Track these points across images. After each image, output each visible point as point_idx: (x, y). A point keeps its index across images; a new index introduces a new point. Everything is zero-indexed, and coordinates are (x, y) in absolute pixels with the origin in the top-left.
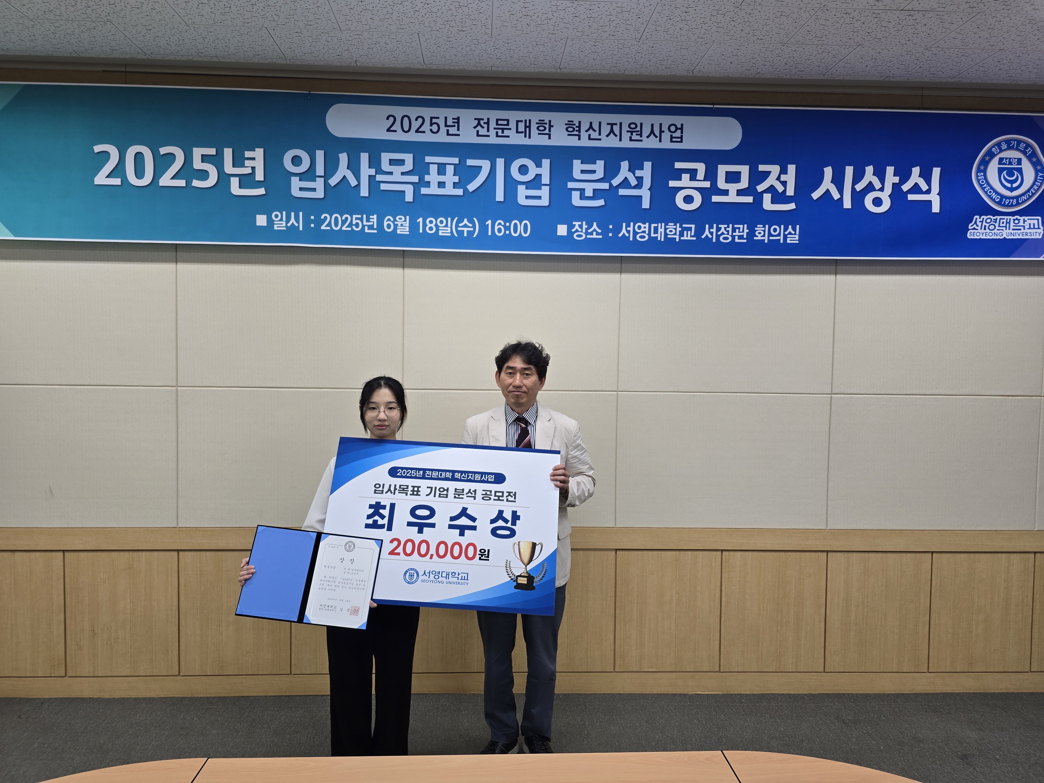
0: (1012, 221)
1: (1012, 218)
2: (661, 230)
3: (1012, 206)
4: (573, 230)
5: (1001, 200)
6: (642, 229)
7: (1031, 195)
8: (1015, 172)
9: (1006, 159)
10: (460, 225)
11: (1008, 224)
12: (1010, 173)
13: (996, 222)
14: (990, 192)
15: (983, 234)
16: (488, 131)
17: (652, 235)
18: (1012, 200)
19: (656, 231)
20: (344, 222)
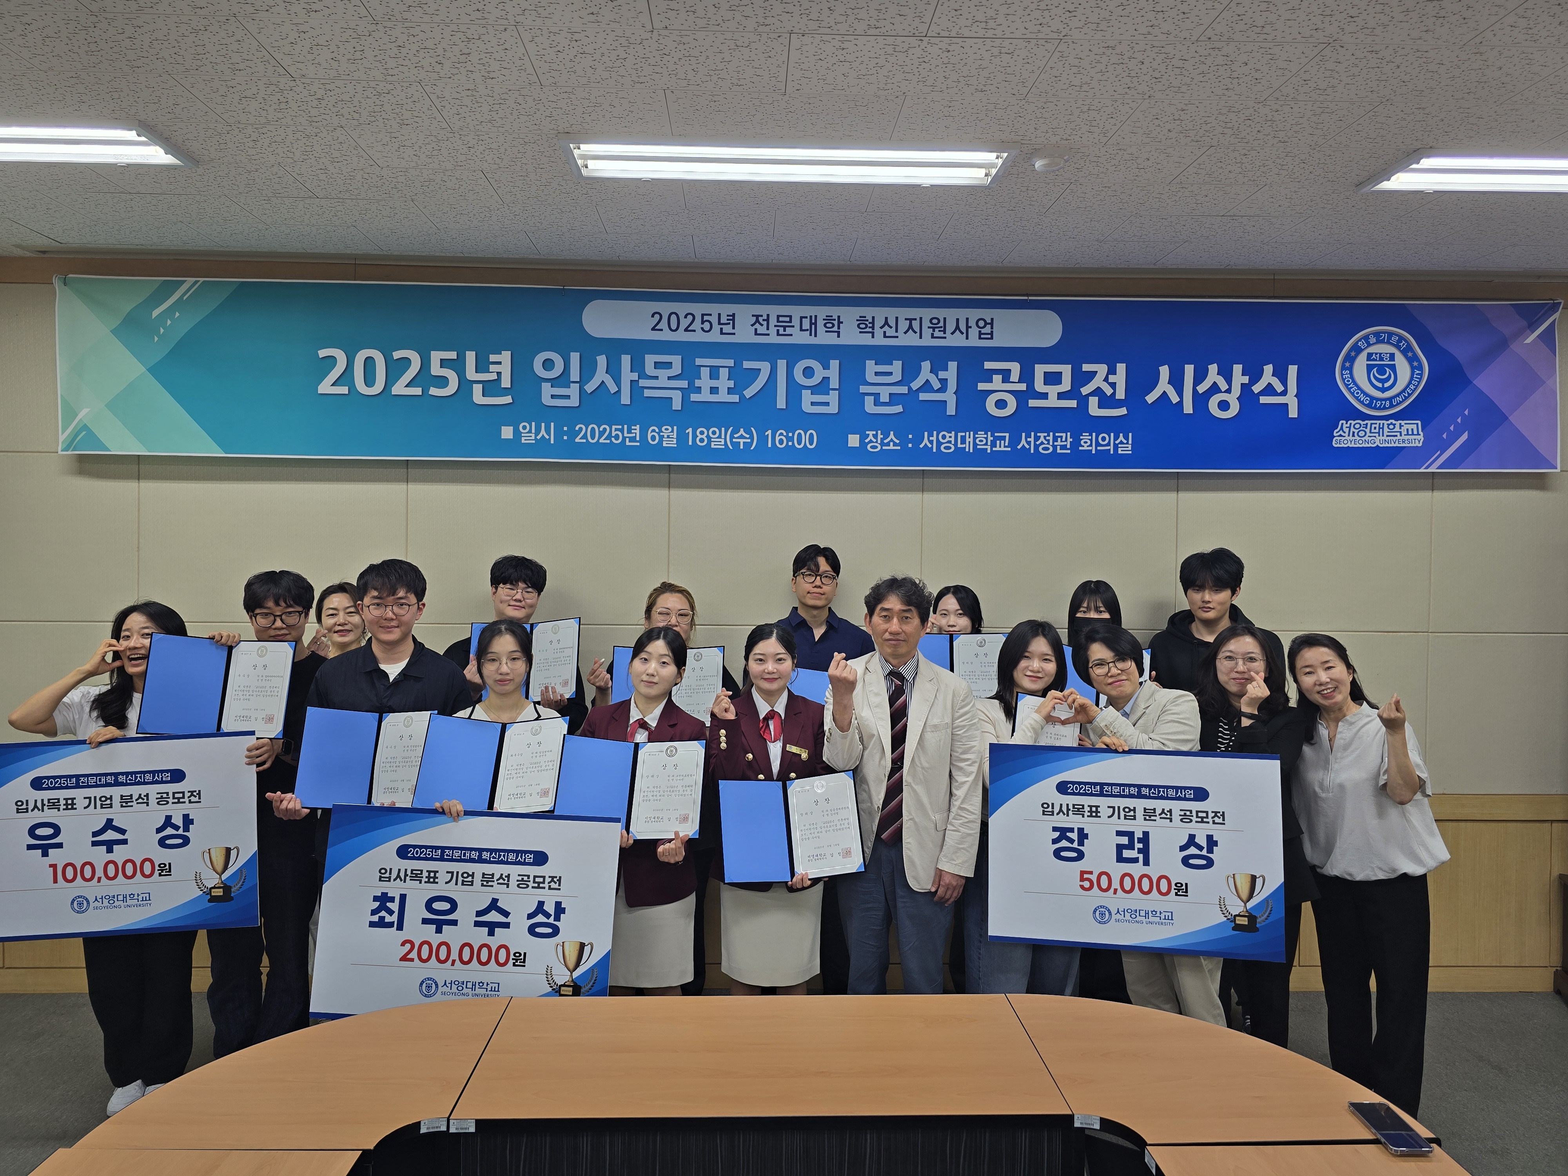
0: (1386, 426)
1: (1386, 422)
2: (969, 440)
3: (1385, 408)
4: (867, 441)
5: (1371, 402)
6: (947, 439)
7: (1407, 395)
8: (1387, 369)
9: (1376, 354)
10: (736, 436)
11: (1381, 430)
12: (1381, 370)
13: (1366, 428)
14: (1358, 393)
15: (1351, 442)
16: (768, 329)
17: (959, 445)
18: (1384, 402)
19: (963, 441)
20: (601, 434)
